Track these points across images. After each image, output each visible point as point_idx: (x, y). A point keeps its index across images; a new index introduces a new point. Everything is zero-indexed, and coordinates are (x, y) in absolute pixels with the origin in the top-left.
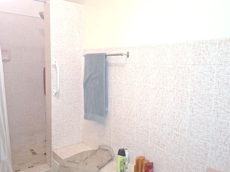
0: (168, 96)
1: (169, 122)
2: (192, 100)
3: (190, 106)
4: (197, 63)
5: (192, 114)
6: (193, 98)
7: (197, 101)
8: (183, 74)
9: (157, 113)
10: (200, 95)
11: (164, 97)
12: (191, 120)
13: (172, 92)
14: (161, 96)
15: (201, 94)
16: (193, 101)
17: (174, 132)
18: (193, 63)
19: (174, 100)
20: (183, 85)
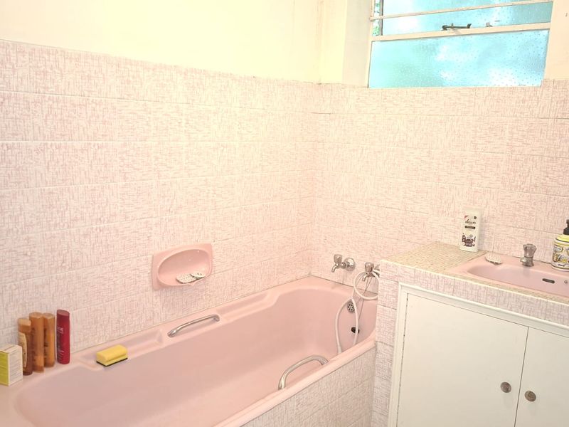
0: (77, 160)
1: (85, 210)
2: (123, 160)
3: (120, 171)
4: (126, 96)
5: (124, 183)
6: (124, 155)
7: (130, 161)
8: (103, 116)
9: (54, 203)
10: (134, 149)
11: (67, 164)
12: (124, 194)
13: (85, 152)
14: (61, 163)
15: (136, 147)
16: (125, 161)
17: (95, 227)
18: (119, 96)
19: (91, 166)
20: (106, 136)
